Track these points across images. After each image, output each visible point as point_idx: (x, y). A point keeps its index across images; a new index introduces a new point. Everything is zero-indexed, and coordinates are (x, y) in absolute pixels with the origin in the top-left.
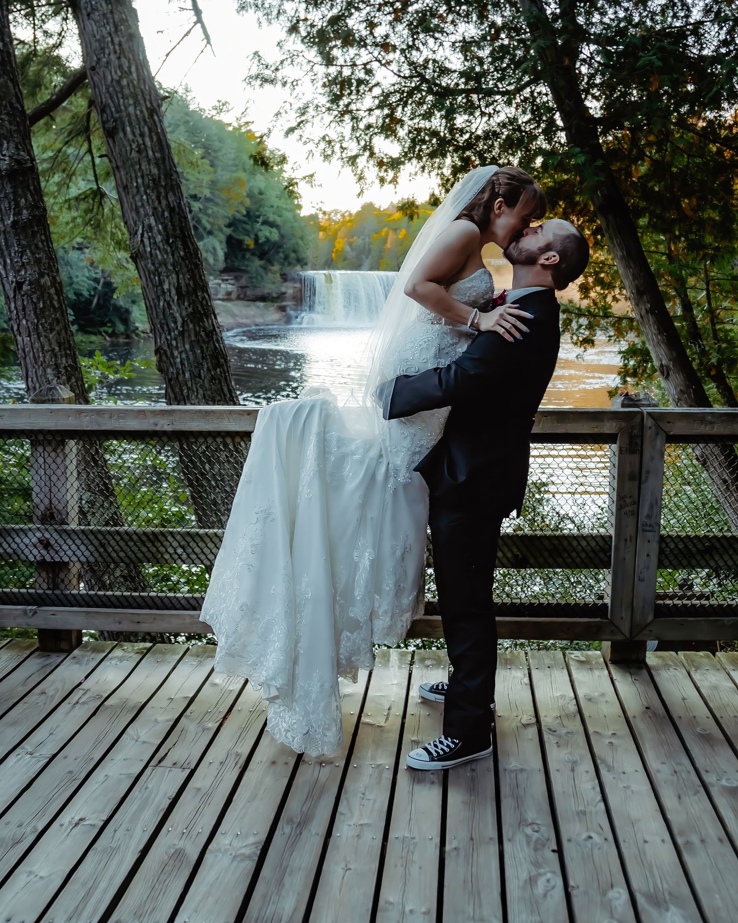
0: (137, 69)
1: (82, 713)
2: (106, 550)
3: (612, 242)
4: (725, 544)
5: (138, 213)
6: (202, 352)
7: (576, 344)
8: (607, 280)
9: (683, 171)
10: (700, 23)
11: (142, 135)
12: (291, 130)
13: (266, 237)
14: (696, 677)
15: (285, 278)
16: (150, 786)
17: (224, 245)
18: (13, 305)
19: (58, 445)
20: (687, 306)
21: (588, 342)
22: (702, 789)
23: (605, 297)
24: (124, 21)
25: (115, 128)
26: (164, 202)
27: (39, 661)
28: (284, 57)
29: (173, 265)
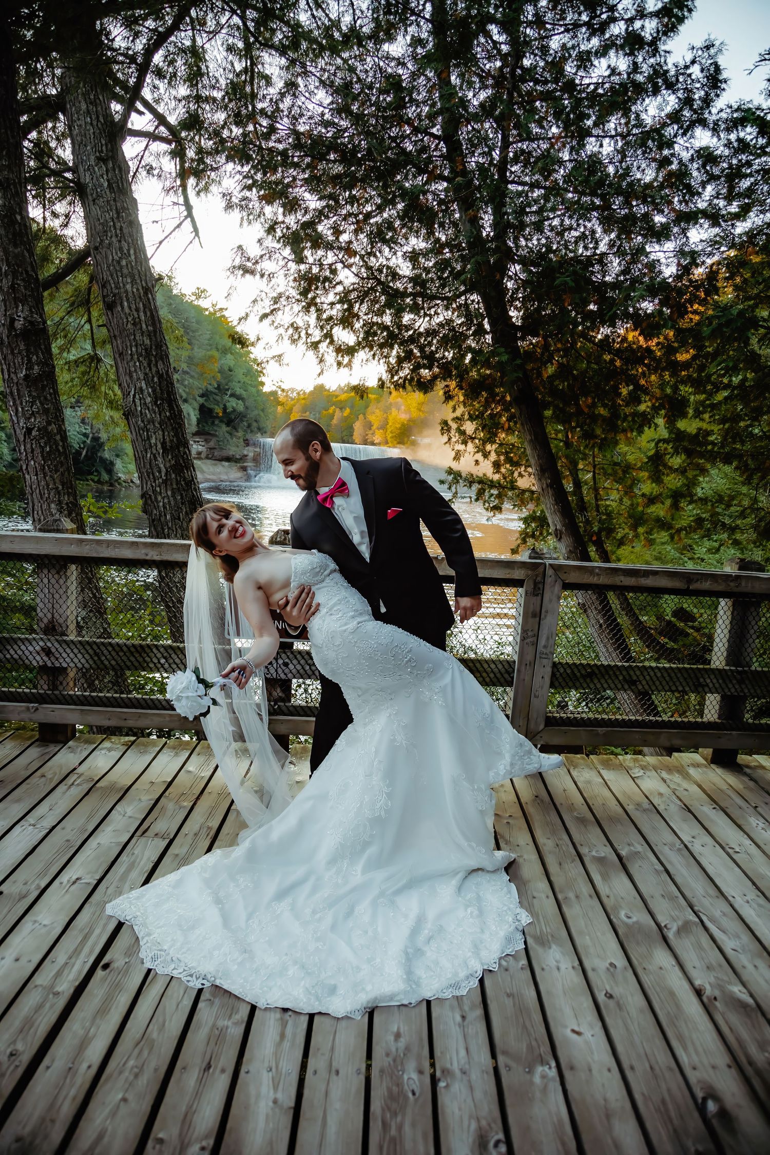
0: (135, 253)
1: (76, 792)
2: (99, 659)
3: (524, 428)
4: (603, 671)
5: (131, 377)
6: (182, 498)
7: (487, 509)
8: (515, 459)
9: (584, 373)
10: (603, 255)
11: (137, 310)
12: (265, 316)
13: (233, 408)
14: (574, 773)
15: (247, 443)
16: (136, 852)
17: (197, 412)
18: (23, 447)
19: (61, 569)
20: (578, 484)
21: (497, 509)
22: (577, 859)
23: (513, 473)
24: (125, 209)
25: (114, 302)
26: (154, 369)
27: (39, 749)
28: (263, 252)
29: (160, 423)
